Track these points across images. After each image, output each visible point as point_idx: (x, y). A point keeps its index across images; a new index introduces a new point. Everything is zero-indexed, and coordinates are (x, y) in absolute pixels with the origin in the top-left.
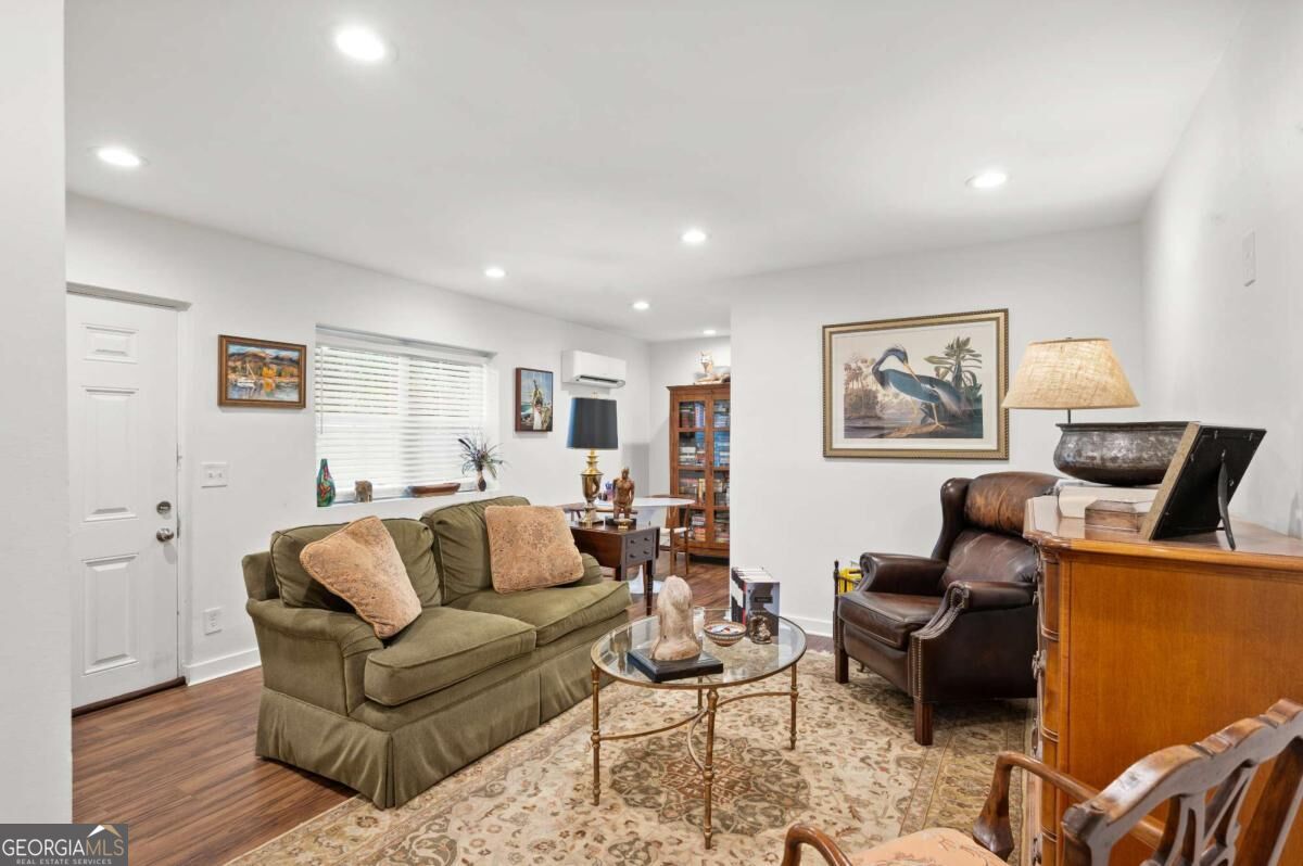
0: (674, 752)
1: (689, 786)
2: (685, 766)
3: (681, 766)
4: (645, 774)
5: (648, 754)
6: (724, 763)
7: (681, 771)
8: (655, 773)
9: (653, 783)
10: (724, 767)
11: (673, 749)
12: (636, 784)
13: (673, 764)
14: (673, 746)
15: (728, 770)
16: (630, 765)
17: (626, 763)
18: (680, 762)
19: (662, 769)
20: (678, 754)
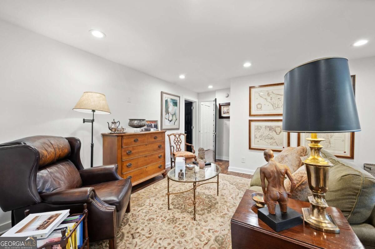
0: (202, 208)
1: (199, 199)
2: (200, 204)
3: (201, 204)
4: (209, 201)
5: (210, 207)
6: (190, 204)
7: (201, 202)
8: (207, 202)
9: (206, 199)
10: (190, 203)
11: (203, 209)
12: (211, 199)
13: (203, 204)
14: (204, 210)
15: (189, 202)
16: (214, 204)
17: (215, 205)
18: (201, 205)
19: (206, 203)
20: (202, 207)
